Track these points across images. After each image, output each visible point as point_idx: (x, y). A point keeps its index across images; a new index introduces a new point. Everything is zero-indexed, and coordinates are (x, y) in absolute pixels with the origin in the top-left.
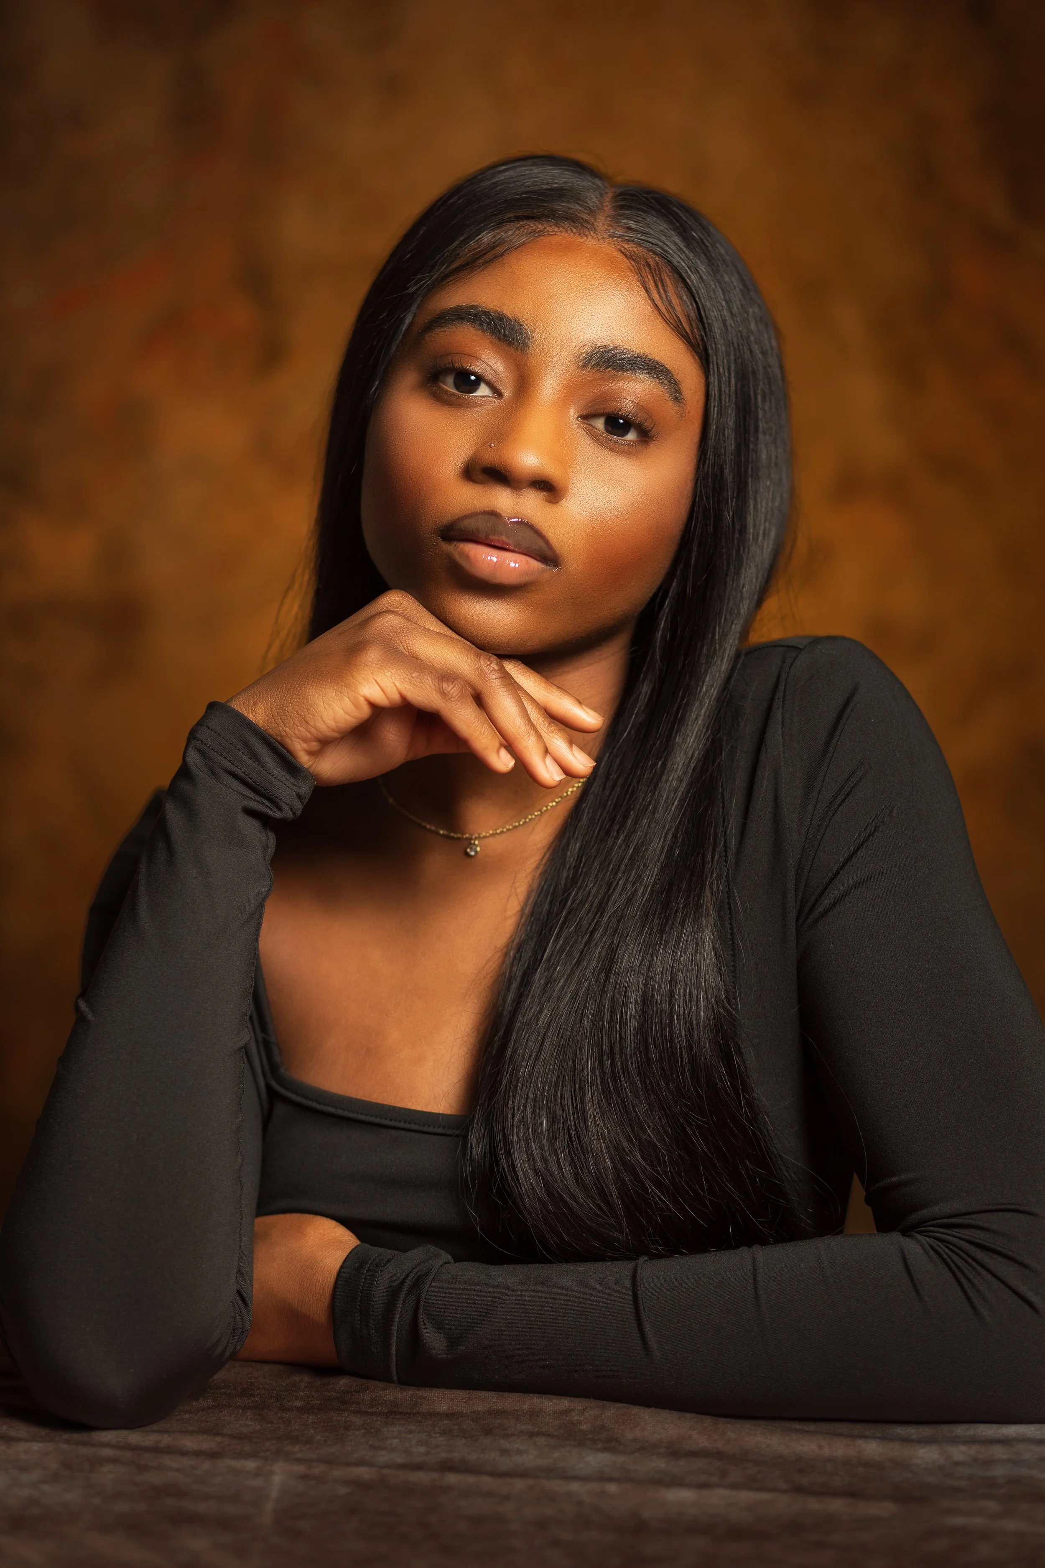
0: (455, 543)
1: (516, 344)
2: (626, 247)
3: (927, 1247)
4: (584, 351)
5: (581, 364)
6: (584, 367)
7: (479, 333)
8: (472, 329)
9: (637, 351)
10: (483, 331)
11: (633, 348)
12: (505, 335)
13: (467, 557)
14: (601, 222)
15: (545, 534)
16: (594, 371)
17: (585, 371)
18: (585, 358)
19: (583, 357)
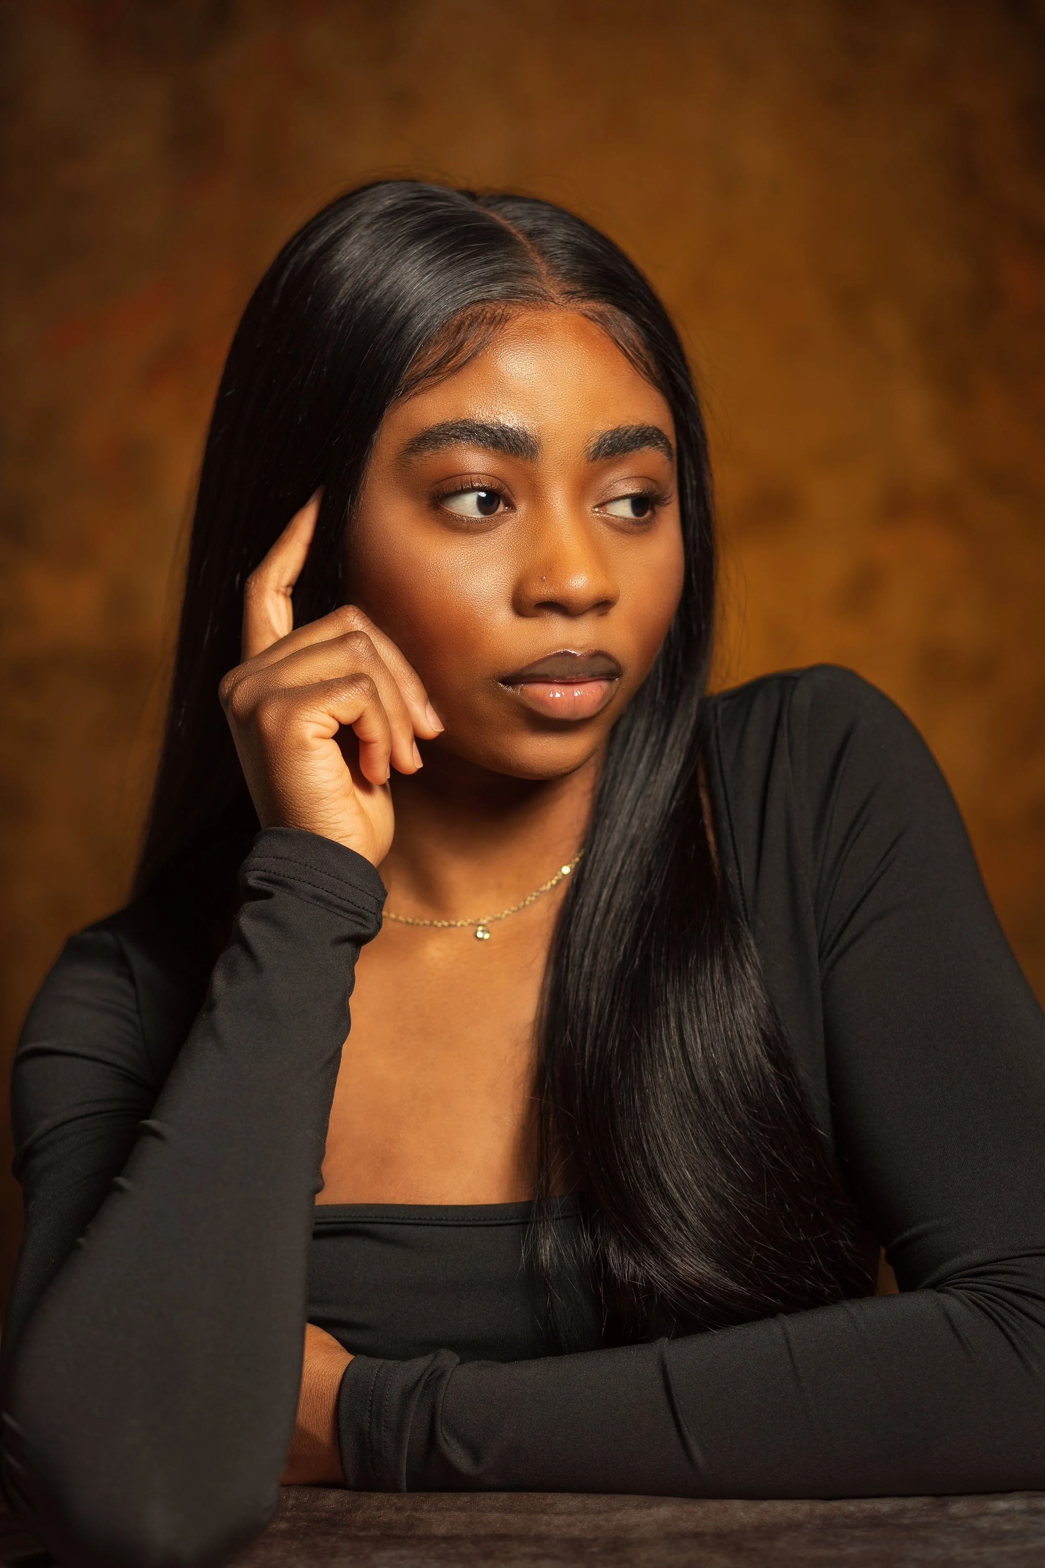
0: (523, 686)
1: (525, 454)
2: (585, 307)
3: (968, 1301)
4: (591, 444)
5: (591, 458)
6: (594, 459)
8: (470, 446)
9: (635, 424)
10: (484, 447)
11: (631, 423)
12: (511, 447)
14: (551, 287)
15: (613, 655)
16: (603, 460)
17: (596, 463)
18: (595, 450)
19: (592, 451)
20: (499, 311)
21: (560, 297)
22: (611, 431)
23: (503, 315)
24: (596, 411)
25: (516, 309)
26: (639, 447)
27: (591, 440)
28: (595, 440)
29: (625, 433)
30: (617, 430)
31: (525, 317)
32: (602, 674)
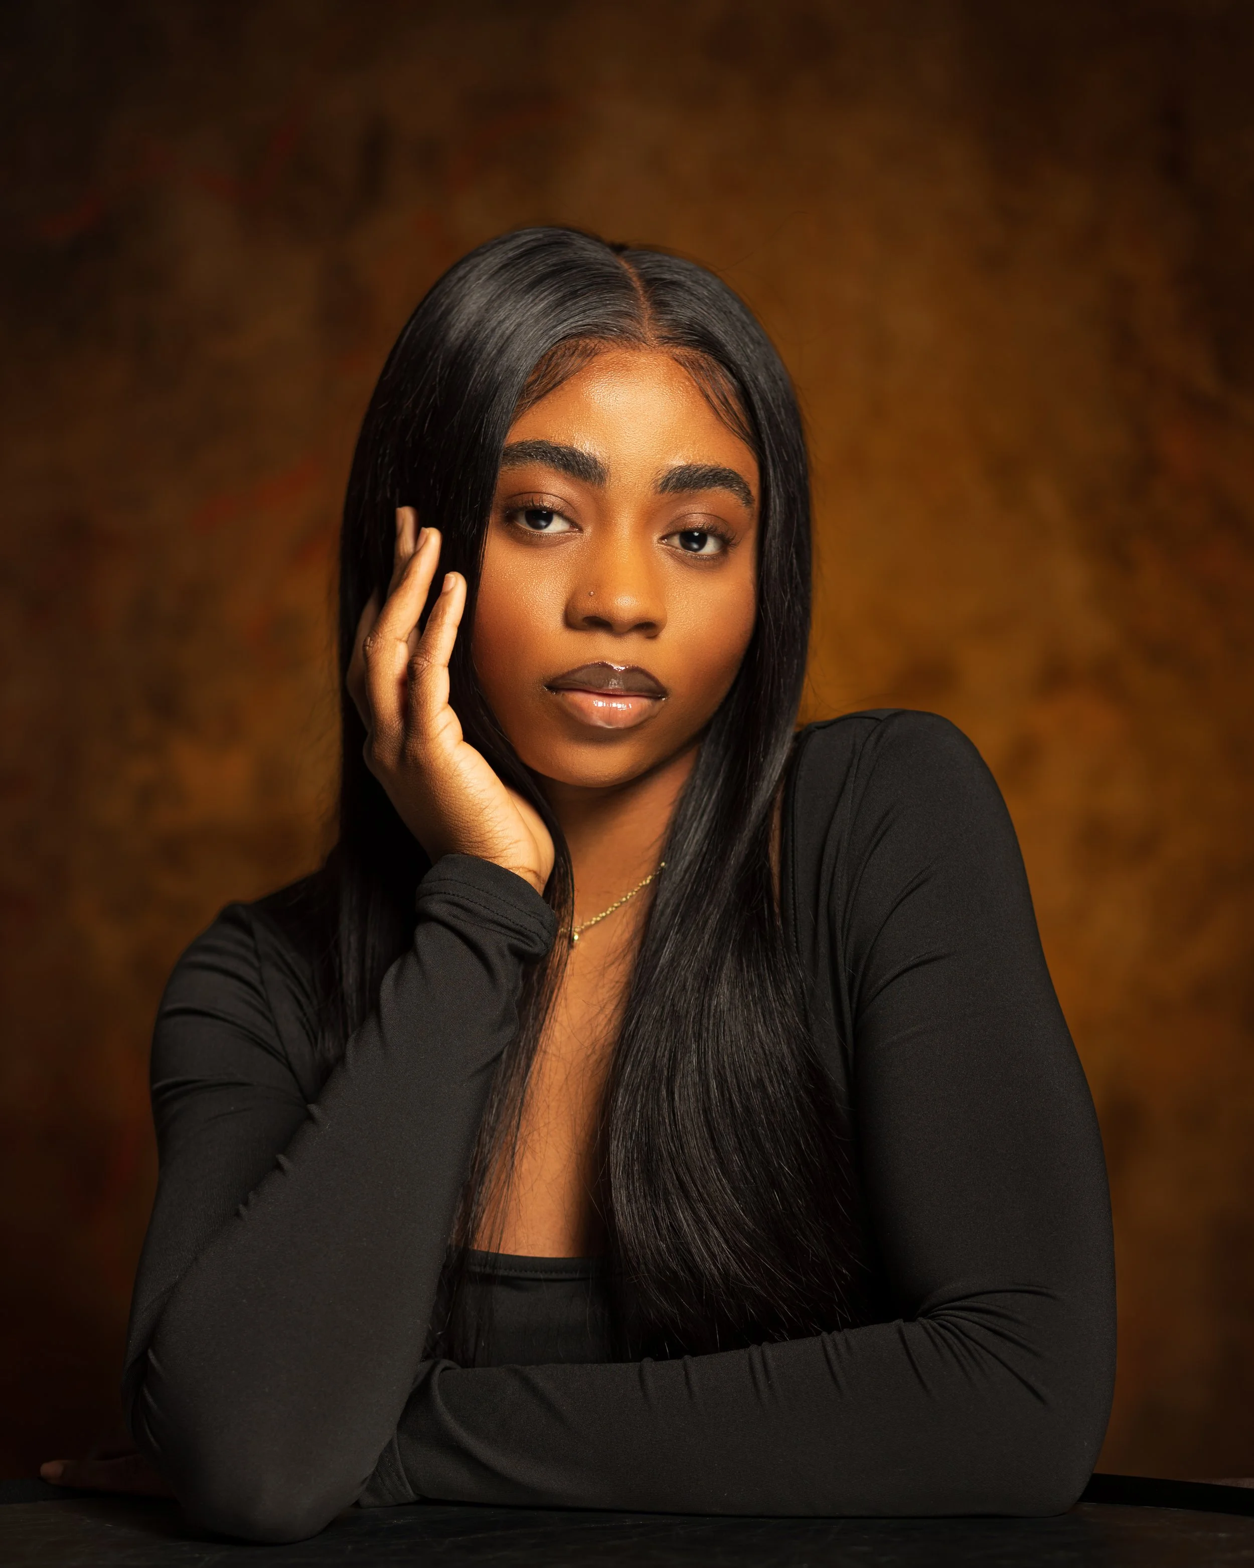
0: (562, 693)
1: (593, 479)
2: (677, 352)
4: (660, 476)
5: (659, 489)
6: (662, 491)
7: (552, 470)
8: (543, 466)
9: (709, 464)
10: (556, 468)
11: (705, 462)
12: (579, 470)
13: (580, 709)
14: (648, 330)
15: (655, 674)
16: (671, 493)
17: (664, 495)
18: (663, 483)
19: (660, 483)
20: (593, 345)
21: (655, 340)
22: (681, 467)
23: (594, 349)
24: (669, 447)
25: (607, 345)
26: (710, 487)
27: (660, 472)
28: (664, 473)
29: (697, 471)
30: (688, 467)
31: (615, 354)
32: (641, 690)
